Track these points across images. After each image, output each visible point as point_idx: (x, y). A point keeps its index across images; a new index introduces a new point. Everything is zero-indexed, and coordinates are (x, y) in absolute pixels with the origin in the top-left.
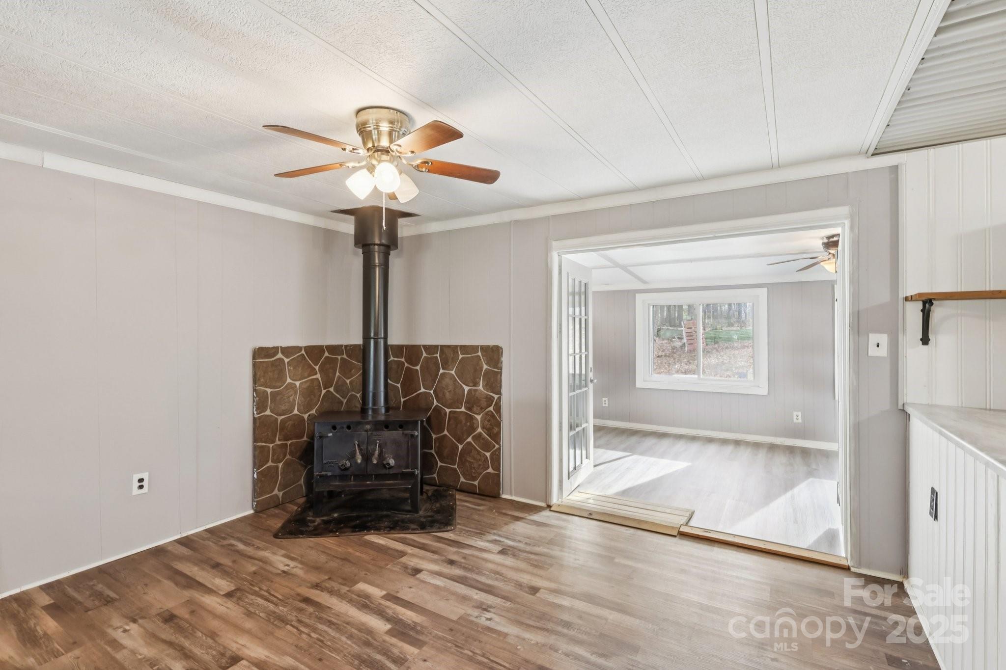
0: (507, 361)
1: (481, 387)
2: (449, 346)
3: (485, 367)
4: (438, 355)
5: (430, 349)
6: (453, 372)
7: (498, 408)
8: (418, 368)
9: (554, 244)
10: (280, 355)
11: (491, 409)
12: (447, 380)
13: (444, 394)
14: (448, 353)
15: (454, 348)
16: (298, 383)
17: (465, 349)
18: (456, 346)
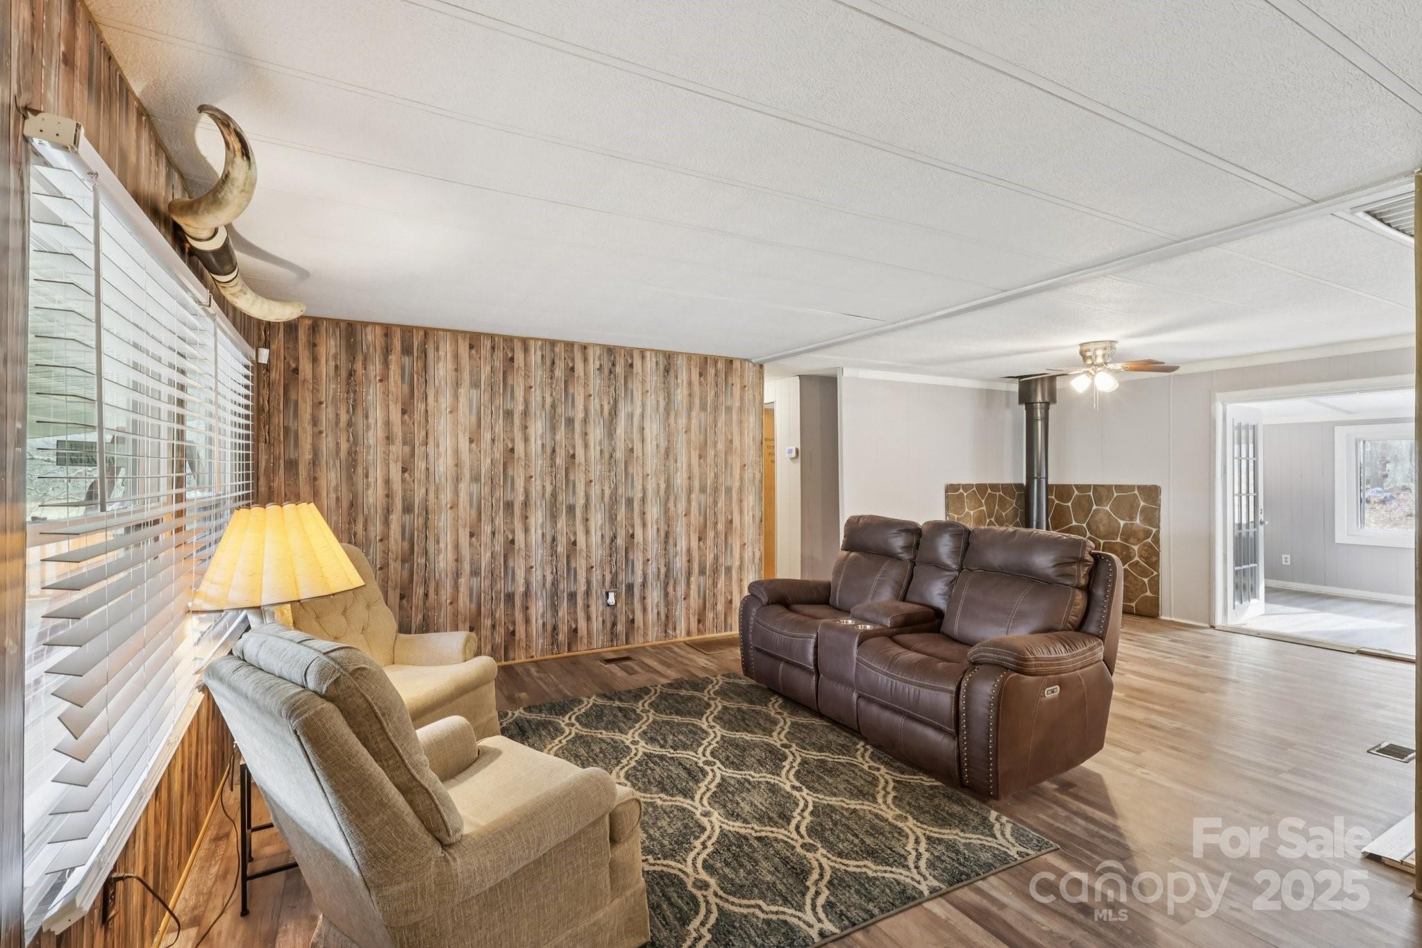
0: (1164, 498)
1: (1138, 521)
2: (1103, 486)
3: (1142, 504)
4: (1091, 494)
5: (1080, 488)
6: (1108, 508)
7: (1157, 540)
8: (1069, 504)
9: (1219, 395)
10: (961, 491)
11: (1149, 540)
12: (1101, 515)
13: (1098, 528)
14: (1101, 492)
15: (1108, 488)
16: (972, 512)
17: (1120, 488)
18: (1111, 486)
